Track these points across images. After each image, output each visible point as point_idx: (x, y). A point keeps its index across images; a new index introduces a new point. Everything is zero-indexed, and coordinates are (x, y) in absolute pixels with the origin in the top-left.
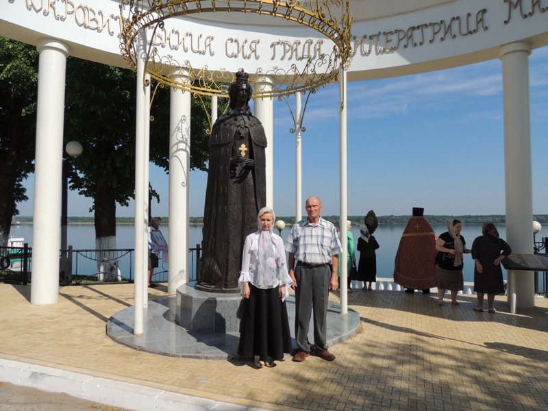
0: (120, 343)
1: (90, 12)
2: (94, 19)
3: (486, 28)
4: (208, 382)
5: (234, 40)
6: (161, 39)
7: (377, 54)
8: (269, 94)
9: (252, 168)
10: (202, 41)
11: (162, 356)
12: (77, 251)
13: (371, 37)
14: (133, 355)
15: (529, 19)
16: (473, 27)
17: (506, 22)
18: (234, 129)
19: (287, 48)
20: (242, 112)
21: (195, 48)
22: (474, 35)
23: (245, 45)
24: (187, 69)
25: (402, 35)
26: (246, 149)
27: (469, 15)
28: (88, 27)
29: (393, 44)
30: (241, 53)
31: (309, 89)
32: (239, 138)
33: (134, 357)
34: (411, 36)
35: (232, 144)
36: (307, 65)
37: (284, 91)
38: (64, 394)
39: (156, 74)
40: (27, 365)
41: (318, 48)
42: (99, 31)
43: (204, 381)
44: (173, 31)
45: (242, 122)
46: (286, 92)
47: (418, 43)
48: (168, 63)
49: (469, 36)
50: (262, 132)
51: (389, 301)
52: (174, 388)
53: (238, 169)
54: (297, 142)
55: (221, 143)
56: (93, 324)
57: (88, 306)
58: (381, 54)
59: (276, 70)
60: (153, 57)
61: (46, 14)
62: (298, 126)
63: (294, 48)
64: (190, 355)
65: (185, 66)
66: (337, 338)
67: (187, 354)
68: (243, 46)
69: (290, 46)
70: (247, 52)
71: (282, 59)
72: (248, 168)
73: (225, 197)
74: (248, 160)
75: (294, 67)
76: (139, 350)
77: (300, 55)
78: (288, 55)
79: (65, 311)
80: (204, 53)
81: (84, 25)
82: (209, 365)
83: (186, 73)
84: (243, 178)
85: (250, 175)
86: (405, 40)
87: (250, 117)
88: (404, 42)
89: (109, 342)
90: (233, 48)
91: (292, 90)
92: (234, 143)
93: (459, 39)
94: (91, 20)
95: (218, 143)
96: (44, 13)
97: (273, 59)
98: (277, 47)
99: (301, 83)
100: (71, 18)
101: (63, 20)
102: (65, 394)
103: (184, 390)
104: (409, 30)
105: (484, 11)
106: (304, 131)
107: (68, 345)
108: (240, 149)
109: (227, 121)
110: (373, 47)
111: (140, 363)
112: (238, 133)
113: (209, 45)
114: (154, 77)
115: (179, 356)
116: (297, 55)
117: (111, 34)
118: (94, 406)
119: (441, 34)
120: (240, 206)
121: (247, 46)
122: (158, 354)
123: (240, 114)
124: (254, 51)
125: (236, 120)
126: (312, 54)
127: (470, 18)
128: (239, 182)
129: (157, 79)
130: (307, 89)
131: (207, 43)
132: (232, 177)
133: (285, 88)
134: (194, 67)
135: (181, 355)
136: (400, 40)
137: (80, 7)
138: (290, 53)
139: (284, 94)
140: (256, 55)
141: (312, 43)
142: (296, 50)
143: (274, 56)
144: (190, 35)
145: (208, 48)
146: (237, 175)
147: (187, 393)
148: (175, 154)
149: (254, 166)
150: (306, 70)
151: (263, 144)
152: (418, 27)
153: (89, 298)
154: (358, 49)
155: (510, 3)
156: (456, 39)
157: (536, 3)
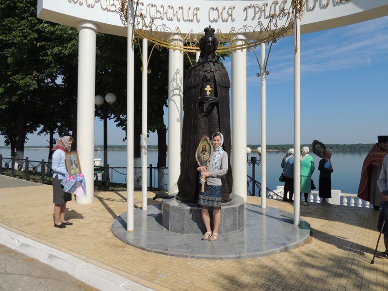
0: (116, 237)
2: (113, 4)
4: (165, 277)
5: (215, 8)
6: (161, 14)
7: (334, 5)
8: (240, 47)
9: (217, 105)
10: (191, 12)
11: (140, 250)
12: (112, 168)
14: (120, 247)
18: (202, 73)
19: (257, 9)
20: (209, 60)
21: (186, 18)
23: (223, 11)
24: (177, 34)
26: (211, 89)
28: (109, 10)
30: (221, 18)
31: (272, 39)
32: (206, 81)
33: (121, 249)
35: (200, 85)
36: (270, 21)
38: (65, 273)
39: (153, 39)
40: (49, 248)
41: (282, 6)
43: (162, 275)
44: (169, 7)
45: (209, 68)
46: (253, 44)
48: (162, 31)
50: (226, 75)
51: (343, 214)
52: (137, 279)
53: (206, 106)
54: (262, 84)
55: (192, 85)
56: (106, 220)
57: (110, 206)
58: (338, 5)
59: (245, 28)
60: (151, 26)
61: (81, 4)
62: (262, 71)
63: (263, 9)
64: (160, 251)
65: (176, 32)
66: (284, 247)
67: (158, 251)
68: (222, 13)
69: (259, 8)
70: (225, 16)
71: (253, 19)
72: (214, 104)
73: (195, 128)
74: (213, 98)
75: (260, 24)
76: (126, 243)
77: (267, 14)
78: (258, 16)
79: (94, 209)
80: (192, 21)
81: (107, 9)
82: (172, 261)
83: (177, 37)
84: (209, 113)
85: (215, 110)
87: (216, 64)
89: (110, 235)
90: (214, 15)
91: (258, 42)
92: (203, 85)
94: (111, 5)
95: (190, 86)
96: (80, 3)
97: (245, 20)
98: (249, 10)
99: (266, 35)
100: (98, 5)
101: (92, 7)
102: (67, 273)
103: (143, 281)
106: (268, 74)
107: (82, 235)
108: (206, 89)
109: (197, 68)
110: (331, 1)
111: (123, 254)
112: (205, 77)
113: (196, 14)
114: (151, 41)
115: (151, 251)
116: (265, 15)
118: (81, 285)
121: (225, 12)
122: (138, 248)
123: (207, 62)
124: (231, 15)
125: (203, 67)
126: (277, 12)
128: (206, 116)
129: (153, 42)
130: (270, 40)
131: (195, 14)
132: (200, 112)
133: (253, 41)
134: (183, 32)
135: (153, 250)
138: (259, 14)
139: (252, 46)
140: (232, 18)
141: (277, 3)
142: (264, 10)
143: (246, 17)
144: (182, 8)
145: (195, 17)
146: (205, 111)
147: (145, 285)
148: (172, 98)
149: (218, 103)
150: (269, 25)
153: (113, 200)
154: (318, 4)
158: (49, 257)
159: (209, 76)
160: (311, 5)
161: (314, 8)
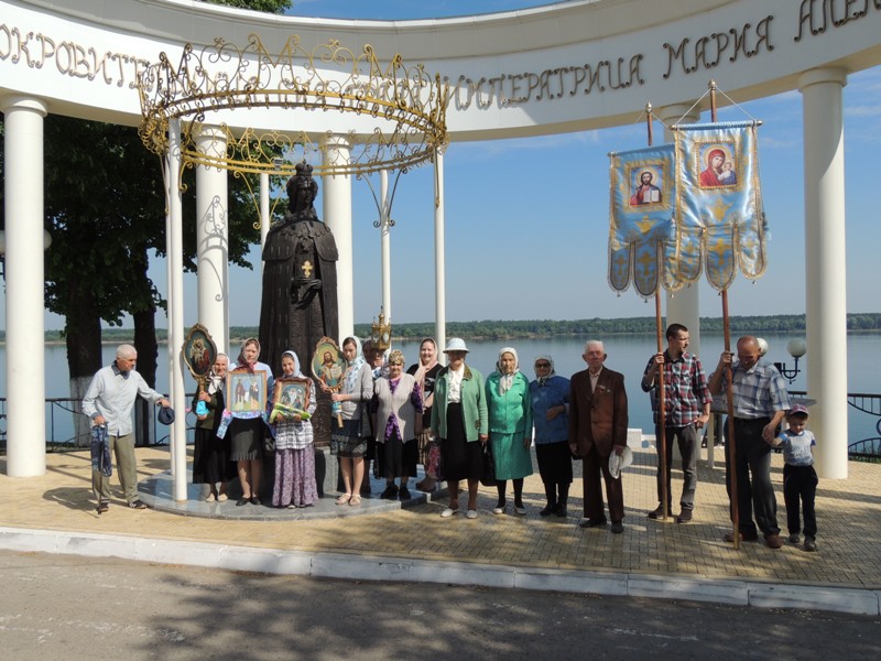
0: (161, 510)
1: (78, 51)
2: (83, 62)
3: (642, 82)
7: (500, 107)
9: (320, 291)
11: (217, 520)
13: (491, 82)
15: (692, 74)
16: (626, 79)
17: (665, 76)
18: (296, 241)
20: (303, 217)
22: (627, 90)
25: (533, 81)
26: (311, 268)
27: (621, 60)
28: (75, 74)
29: (522, 93)
31: (399, 166)
32: (302, 252)
33: (184, 522)
34: (546, 84)
35: (293, 260)
37: (365, 165)
38: (114, 557)
40: (61, 533)
42: (91, 78)
43: (270, 536)
45: (305, 231)
46: (367, 168)
47: (555, 95)
49: (621, 91)
50: (331, 242)
52: (238, 543)
53: (301, 292)
54: (383, 241)
55: (280, 258)
58: (506, 107)
61: (15, 60)
62: (384, 217)
63: (381, 93)
64: (250, 517)
67: (246, 517)
72: (312, 291)
73: (286, 328)
74: (314, 282)
75: (378, 132)
76: (187, 515)
81: (69, 71)
82: (273, 525)
83: (220, 133)
84: (307, 302)
85: (317, 298)
86: (538, 88)
87: (314, 223)
88: (536, 92)
91: (375, 166)
92: (296, 258)
93: (609, 93)
94: (79, 64)
95: (274, 258)
96: (13, 58)
100: (50, 63)
101: (39, 66)
104: (543, 74)
105: (640, 57)
106: (393, 225)
108: (303, 267)
109: (286, 229)
110: (495, 98)
111: (193, 526)
112: (300, 246)
115: (236, 519)
117: (108, 81)
118: (152, 564)
119: (585, 85)
120: (305, 339)
125: (294, 228)
127: (622, 65)
128: (303, 308)
130: (395, 167)
132: (293, 303)
133: (366, 162)
136: (531, 88)
137: (63, 44)
139: (364, 171)
142: (383, 96)
144: (225, 75)
146: (300, 300)
148: (204, 255)
149: (321, 289)
151: (334, 256)
152: (556, 72)
154: (474, 98)
155: (671, 50)
156: (605, 93)
157: (701, 55)
158: (70, 543)
159: (307, 246)
160: (463, 100)
161: (468, 104)
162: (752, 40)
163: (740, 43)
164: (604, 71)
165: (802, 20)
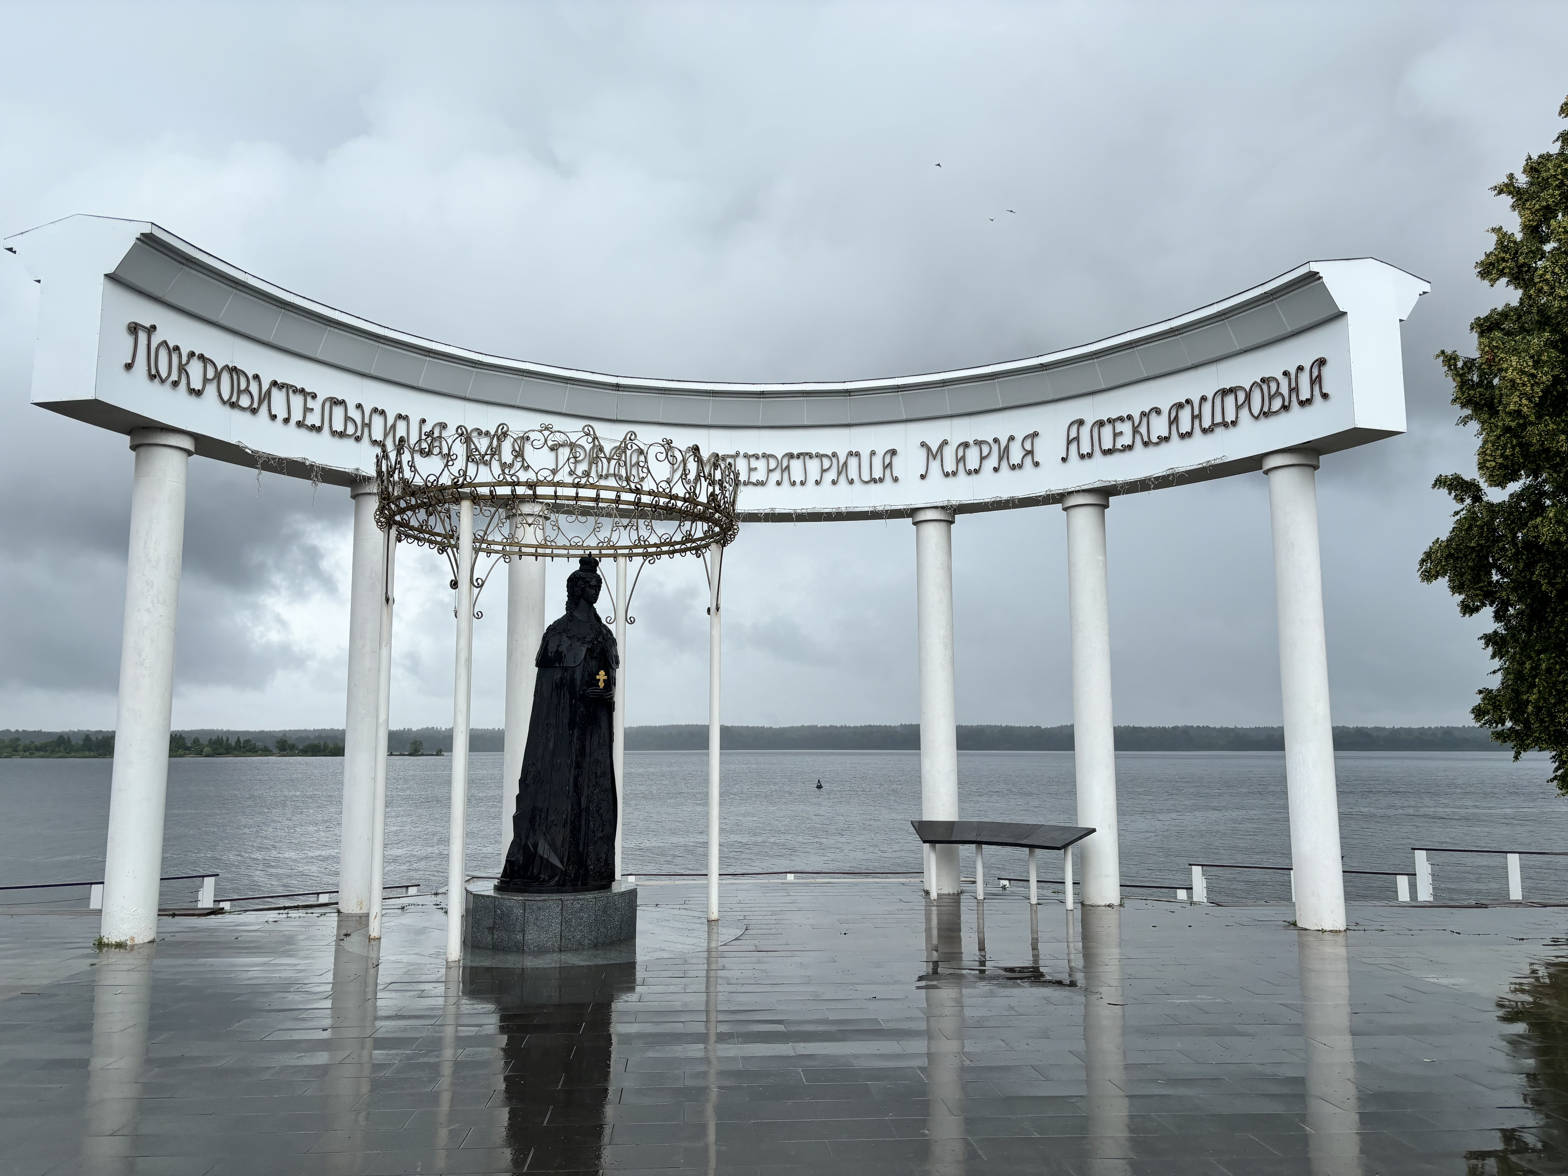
1: (241, 377)
2: (247, 391)
3: (896, 480)
13: (724, 458)
15: (951, 479)
16: (877, 474)
17: (923, 477)
22: (880, 486)
25: (773, 464)
27: (873, 453)
28: (236, 406)
29: (759, 476)
31: (641, 554)
34: (788, 467)
35: (581, 668)
42: (254, 412)
47: (798, 482)
49: (872, 486)
61: (174, 385)
74: (608, 694)
86: (778, 472)
88: (776, 476)
93: (858, 487)
94: (242, 393)
100: (211, 390)
101: (199, 394)
104: (783, 456)
105: (894, 452)
108: (598, 677)
112: (590, 651)
117: (274, 417)
119: (832, 475)
127: (873, 457)
136: (770, 471)
137: (226, 368)
144: (406, 417)
152: (798, 456)
155: (929, 449)
156: (853, 486)
157: (961, 460)
159: (596, 651)
162: (1016, 455)
163: (1004, 454)
164: (853, 462)
165: (1069, 442)
